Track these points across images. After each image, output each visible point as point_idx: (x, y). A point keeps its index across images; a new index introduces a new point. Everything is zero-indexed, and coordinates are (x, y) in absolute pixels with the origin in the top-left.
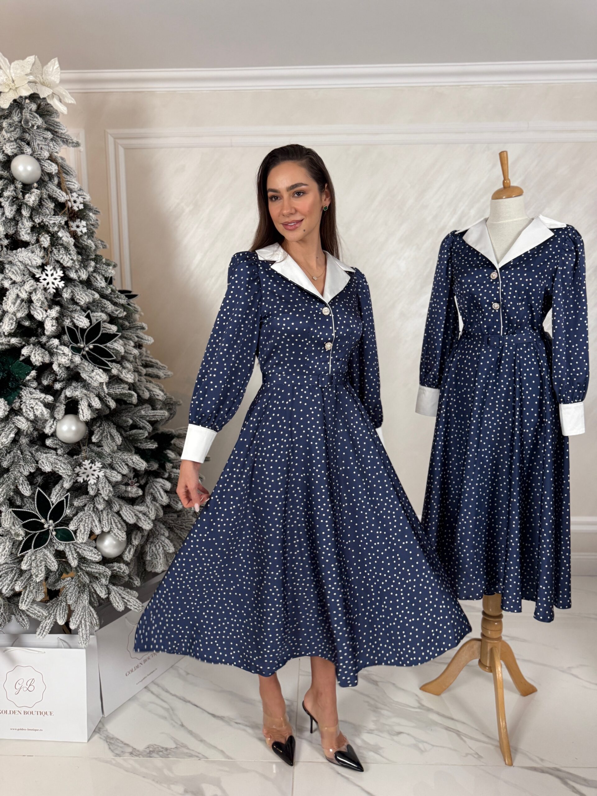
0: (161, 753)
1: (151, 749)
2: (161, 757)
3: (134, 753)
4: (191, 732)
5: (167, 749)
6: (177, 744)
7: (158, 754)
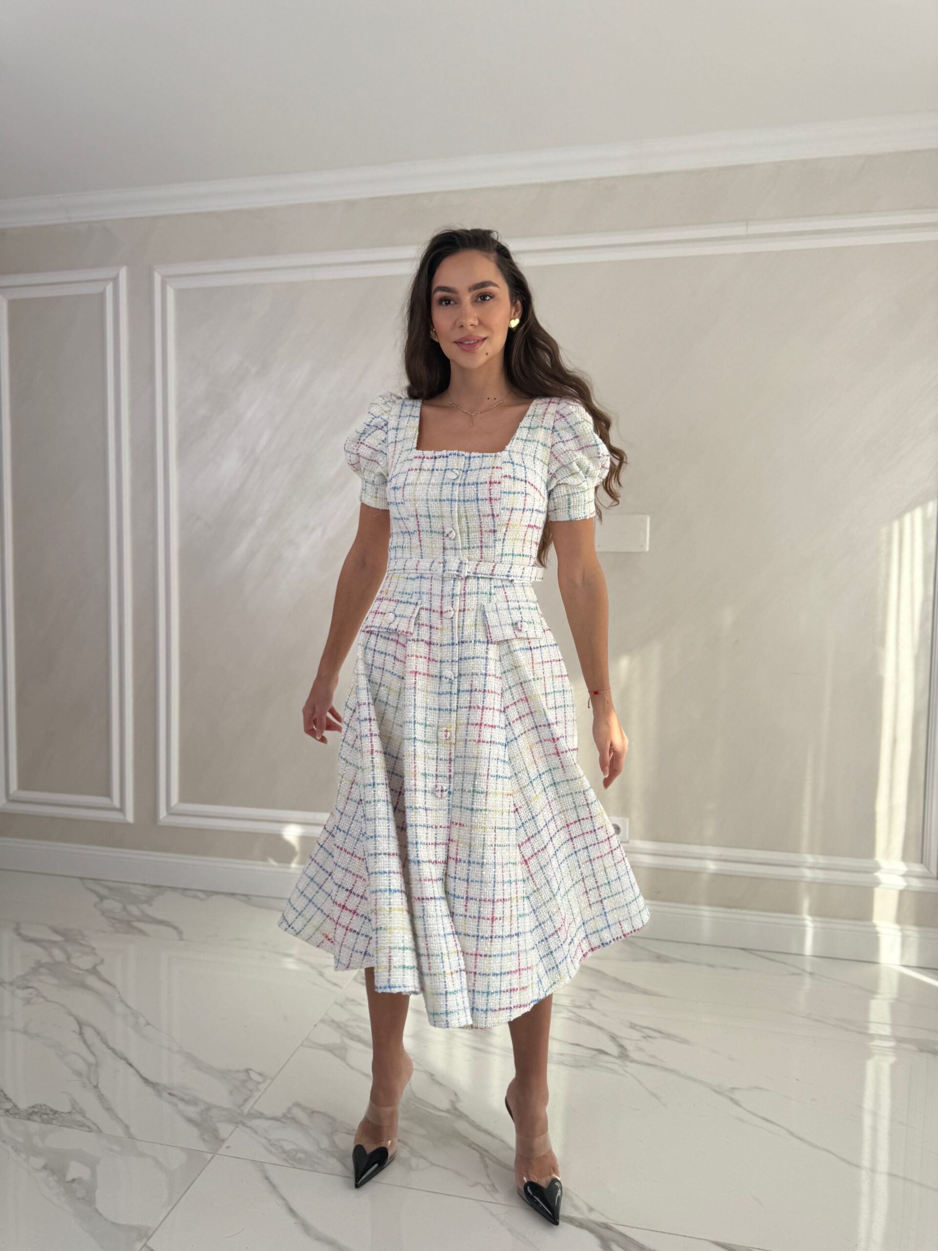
0: (45, 1116)
1: (36, 1110)
2: (43, 1121)
3: (13, 1112)
4: (101, 1097)
5: (56, 1112)
6: (73, 1108)
7: (40, 1116)
